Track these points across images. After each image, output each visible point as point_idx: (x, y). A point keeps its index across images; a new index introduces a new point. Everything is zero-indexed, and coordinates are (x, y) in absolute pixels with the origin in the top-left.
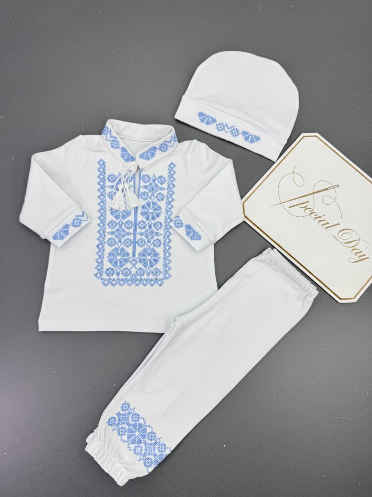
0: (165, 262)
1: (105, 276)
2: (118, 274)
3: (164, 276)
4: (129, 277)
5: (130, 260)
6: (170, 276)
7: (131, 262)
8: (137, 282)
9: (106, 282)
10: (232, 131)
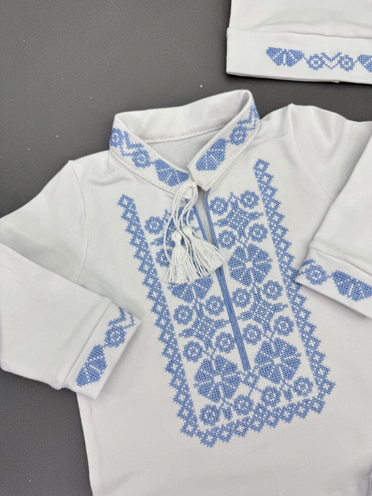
0: (312, 360)
1: (203, 427)
2: (228, 415)
3: (321, 388)
4: (251, 414)
5: (242, 378)
6: (332, 385)
7: (246, 382)
8: (272, 419)
10: (339, 62)
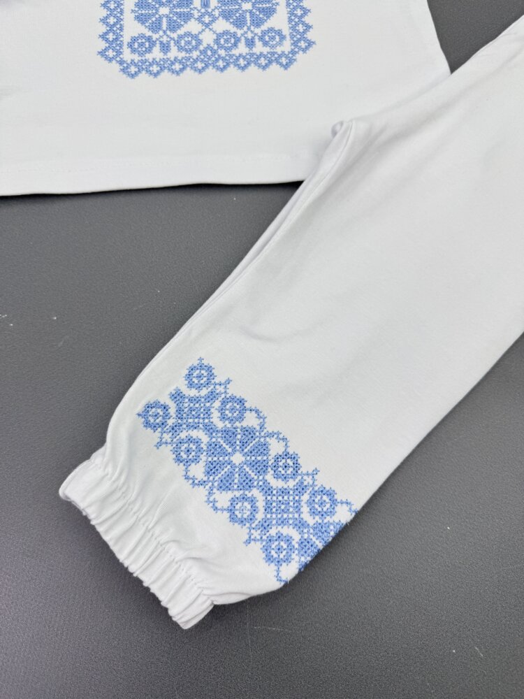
0: (292, 13)
2: (165, 48)
3: (295, 44)
4: (195, 54)
5: (196, 14)
6: (310, 44)
7: (199, 20)
8: (221, 64)
9: (133, 69)
